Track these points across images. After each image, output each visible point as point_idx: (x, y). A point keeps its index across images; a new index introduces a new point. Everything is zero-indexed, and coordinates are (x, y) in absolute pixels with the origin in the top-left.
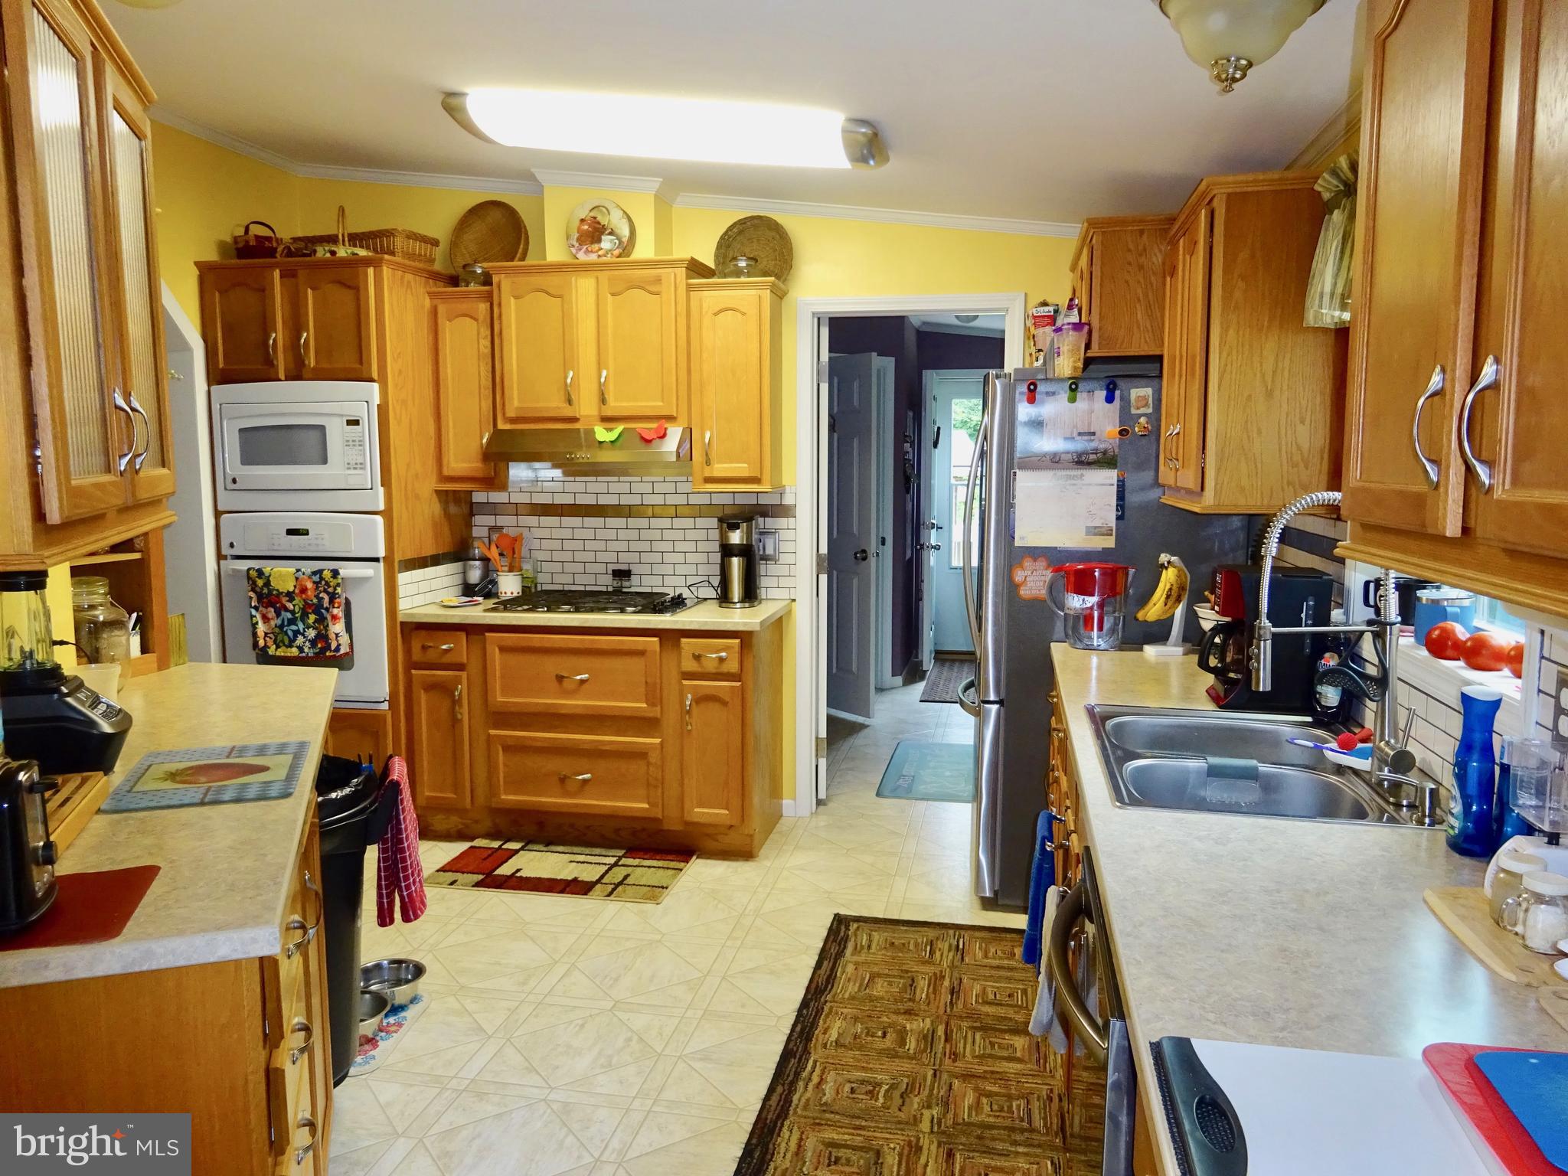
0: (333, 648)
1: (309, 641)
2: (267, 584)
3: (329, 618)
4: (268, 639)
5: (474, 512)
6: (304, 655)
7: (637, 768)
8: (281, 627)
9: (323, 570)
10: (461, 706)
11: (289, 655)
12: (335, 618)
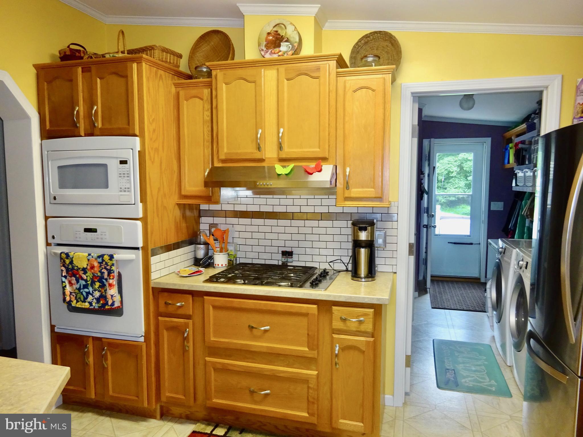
0: (110, 304)
1: (96, 299)
2: (71, 262)
3: (107, 285)
4: (72, 296)
5: (201, 215)
6: (92, 307)
7: (301, 389)
8: (79, 289)
9: (104, 255)
10: (188, 342)
11: (84, 307)
12: (111, 285)
